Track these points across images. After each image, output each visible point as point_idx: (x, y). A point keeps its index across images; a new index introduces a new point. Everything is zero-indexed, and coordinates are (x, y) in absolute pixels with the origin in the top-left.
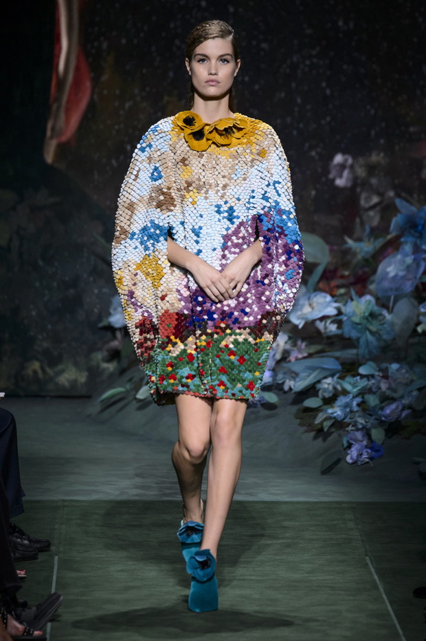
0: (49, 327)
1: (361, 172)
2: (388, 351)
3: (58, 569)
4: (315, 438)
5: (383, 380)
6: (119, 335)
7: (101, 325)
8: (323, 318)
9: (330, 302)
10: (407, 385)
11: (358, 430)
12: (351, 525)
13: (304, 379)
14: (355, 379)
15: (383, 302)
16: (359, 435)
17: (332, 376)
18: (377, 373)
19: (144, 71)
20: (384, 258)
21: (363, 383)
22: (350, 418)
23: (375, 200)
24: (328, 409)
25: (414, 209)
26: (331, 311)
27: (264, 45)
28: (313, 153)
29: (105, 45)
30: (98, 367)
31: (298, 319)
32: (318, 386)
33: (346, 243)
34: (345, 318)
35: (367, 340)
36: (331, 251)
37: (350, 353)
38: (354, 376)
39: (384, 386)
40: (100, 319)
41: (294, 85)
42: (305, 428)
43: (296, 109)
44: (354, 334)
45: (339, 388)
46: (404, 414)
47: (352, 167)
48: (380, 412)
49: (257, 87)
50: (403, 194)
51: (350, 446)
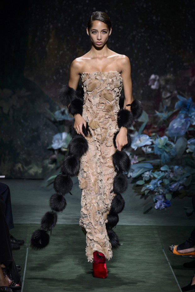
0: (26, 149)
1: (163, 83)
2: (173, 161)
3: (28, 253)
4: (141, 198)
5: (171, 173)
6: (56, 152)
7: (48, 148)
8: (145, 146)
9: (148, 139)
10: (182, 175)
11: (160, 194)
12: (156, 235)
13: (137, 172)
14: (159, 172)
15: (171, 139)
16: (160, 197)
17: (149, 171)
18: (168, 170)
19: (68, 38)
20: (172, 120)
21: (162, 174)
22: (157, 189)
23: (169, 95)
24: (147, 185)
25: (185, 99)
26: (149, 143)
27: (121, 27)
28: (142, 74)
29: (51, 26)
30: (47, 166)
31: (134, 146)
32: (143, 175)
33: (155, 113)
34: (154, 146)
35: (164, 156)
36: (149, 117)
37: (157, 161)
38: (158, 171)
39: (171, 176)
40: (48, 145)
41: (133, 44)
42: (137, 194)
43: (134, 55)
44: (159, 153)
45: (152, 176)
46: (180, 188)
47: (159, 80)
48: (170, 187)
49: (117, 45)
50: (181, 93)
51: (156, 201)
